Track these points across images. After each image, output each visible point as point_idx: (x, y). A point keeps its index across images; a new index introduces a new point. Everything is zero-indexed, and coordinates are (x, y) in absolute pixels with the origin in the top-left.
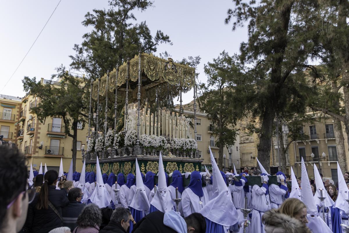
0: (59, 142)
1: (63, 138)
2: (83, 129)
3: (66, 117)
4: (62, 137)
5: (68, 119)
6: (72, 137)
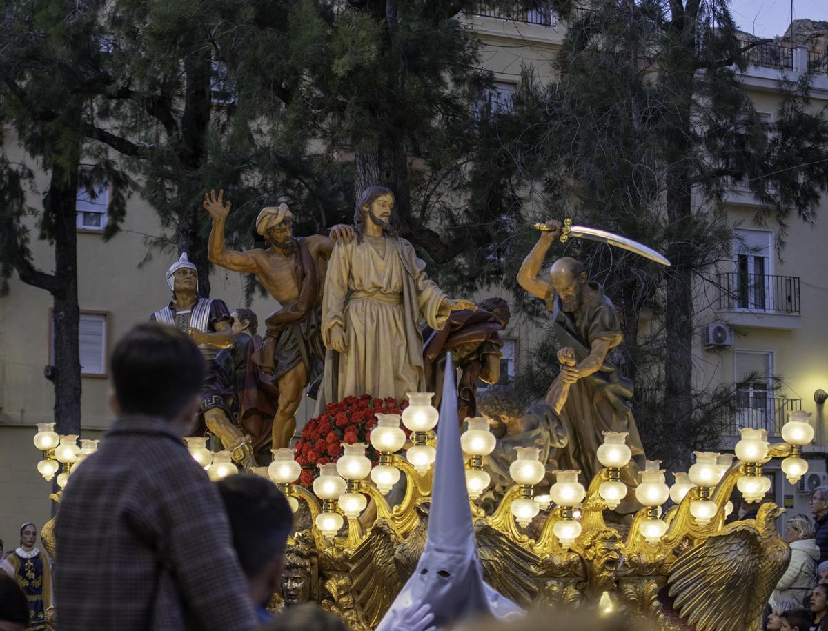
6: (48, 289)
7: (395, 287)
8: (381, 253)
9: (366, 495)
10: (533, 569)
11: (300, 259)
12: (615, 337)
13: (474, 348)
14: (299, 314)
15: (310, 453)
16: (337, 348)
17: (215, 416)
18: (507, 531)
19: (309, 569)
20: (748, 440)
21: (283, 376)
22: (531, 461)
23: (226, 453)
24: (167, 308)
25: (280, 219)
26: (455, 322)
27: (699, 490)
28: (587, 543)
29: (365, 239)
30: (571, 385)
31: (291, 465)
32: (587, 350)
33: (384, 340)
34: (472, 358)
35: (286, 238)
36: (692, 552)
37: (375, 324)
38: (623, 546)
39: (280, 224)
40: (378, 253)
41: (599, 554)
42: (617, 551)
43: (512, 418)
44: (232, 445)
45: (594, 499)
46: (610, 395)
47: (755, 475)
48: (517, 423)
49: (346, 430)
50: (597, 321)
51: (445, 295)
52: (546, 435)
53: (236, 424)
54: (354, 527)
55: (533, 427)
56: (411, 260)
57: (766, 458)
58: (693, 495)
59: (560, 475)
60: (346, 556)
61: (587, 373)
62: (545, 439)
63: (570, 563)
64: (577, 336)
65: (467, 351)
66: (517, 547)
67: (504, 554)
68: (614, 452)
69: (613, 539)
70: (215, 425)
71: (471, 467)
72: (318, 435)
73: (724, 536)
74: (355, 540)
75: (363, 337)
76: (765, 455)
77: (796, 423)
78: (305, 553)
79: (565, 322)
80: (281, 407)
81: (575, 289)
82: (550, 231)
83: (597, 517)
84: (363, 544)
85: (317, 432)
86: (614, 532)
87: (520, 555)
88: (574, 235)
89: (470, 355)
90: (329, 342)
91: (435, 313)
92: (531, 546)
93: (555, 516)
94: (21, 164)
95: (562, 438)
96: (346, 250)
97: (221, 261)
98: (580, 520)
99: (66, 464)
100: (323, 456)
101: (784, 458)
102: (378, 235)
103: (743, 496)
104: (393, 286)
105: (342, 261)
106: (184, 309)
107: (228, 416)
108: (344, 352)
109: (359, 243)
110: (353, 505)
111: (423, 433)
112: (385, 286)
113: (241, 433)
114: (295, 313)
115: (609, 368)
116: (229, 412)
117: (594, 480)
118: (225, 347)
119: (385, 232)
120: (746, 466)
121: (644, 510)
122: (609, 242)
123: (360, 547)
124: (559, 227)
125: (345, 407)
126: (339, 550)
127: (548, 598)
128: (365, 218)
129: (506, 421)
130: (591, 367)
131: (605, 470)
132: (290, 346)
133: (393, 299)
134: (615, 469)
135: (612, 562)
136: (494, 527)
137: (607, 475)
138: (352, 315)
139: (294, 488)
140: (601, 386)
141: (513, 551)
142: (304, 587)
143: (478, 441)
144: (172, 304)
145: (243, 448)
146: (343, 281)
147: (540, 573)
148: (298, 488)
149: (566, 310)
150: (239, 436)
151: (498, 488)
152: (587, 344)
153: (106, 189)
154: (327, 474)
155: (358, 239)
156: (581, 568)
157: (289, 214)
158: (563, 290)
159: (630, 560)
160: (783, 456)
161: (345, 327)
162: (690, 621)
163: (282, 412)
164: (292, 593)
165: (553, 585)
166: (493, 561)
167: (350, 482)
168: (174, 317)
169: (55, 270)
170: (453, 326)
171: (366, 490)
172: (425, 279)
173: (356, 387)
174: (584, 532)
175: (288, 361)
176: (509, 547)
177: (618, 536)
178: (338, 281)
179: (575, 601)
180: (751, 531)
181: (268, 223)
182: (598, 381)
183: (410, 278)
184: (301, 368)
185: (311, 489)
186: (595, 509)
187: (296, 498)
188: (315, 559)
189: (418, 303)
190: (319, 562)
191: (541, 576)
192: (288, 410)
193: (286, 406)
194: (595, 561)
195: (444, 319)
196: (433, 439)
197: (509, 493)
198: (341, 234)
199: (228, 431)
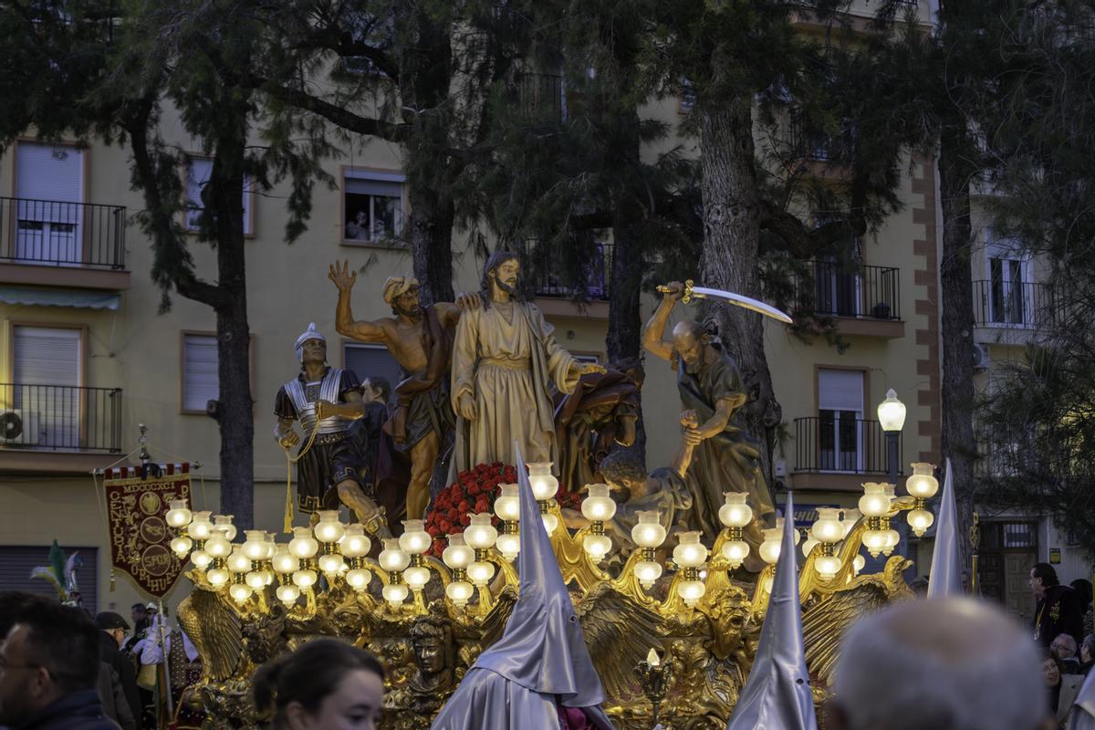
0: (79, 344)
1: (104, 310)
2: (295, 230)
3: (151, 134)
4: (96, 306)
5: (168, 150)
6: (211, 304)
7: (524, 352)
8: (509, 318)
9: (494, 564)
10: (658, 629)
11: (427, 326)
12: (738, 396)
13: (608, 410)
14: (429, 383)
15: (442, 522)
16: (467, 416)
17: (348, 488)
18: (632, 593)
19: (442, 638)
20: (871, 494)
21: (415, 445)
22: (653, 525)
23: (359, 525)
24: (296, 380)
25: (406, 287)
26: (588, 385)
27: (823, 545)
28: (712, 602)
29: (492, 305)
30: (695, 446)
31: (421, 536)
32: (712, 412)
33: (515, 406)
34: (607, 421)
35: (413, 306)
36: (819, 608)
37: (504, 390)
38: (749, 604)
39: (406, 293)
40: (505, 319)
41: (724, 612)
42: (742, 609)
43: (634, 483)
44: (366, 517)
45: (718, 559)
46: (736, 454)
47: (879, 529)
48: (639, 487)
49: (478, 498)
50: (720, 382)
51: (573, 360)
52: (670, 497)
53: (370, 496)
54: (484, 594)
55: (656, 490)
56: (538, 324)
57: (891, 512)
58: (818, 551)
59: (683, 536)
60: (477, 624)
61: (711, 434)
62: (669, 502)
63: (696, 623)
64: (701, 397)
65: (601, 413)
66: (642, 608)
67: (629, 616)
68: (735, 512)
69: (738, 598)
70: (349, 497)
71: (593, 532)
72: (450, 505)
73: (851, 591)
74: (486, 607)
75: (493, 404)
76: (889, 509)
77: (920, 476)
78: (438, 622)
79: (689, 383)
80: (414, 477)
81: (697, 351)
82: (671, 293)
83: (721, 576)
84: (492, 612)
85: (449, 502)
86: (739, 590)
87: (645, 617)
88: (696, 296)
89: (605, 417)
90: (459, 411)
91: (564, 377)
92: (657, 607)
93: (680, 577)
94: (177, 147)
95: (685, 500)
96: (474, 318)
97: (348, 331)
98: (704, 581)
99: (199, 541)
100: (455, 526)
101: (910, 511)
102: (505, 300)
103: (869, 550)
104: (521, 351)
105: (470, 330)
106: (314, 381)
107: (361, 487)
108: (475, 420)
109: (486, 310)
110: (481, 573)
111: (545, 502)
112: (513, 352)
113: (374, 504)
114: (426, 382)
115: (734, 428)
116: (362, 483)
117: (717, 540)
118: (355, 418)
119: (512, 297)
120: (870, 520)
121: (768, 568)
122: (732, 302)
123: (490, 614)
124: (680, 289)
125: (477, 476)
126: (471, 618)
127: (675, 657)
128: (491, 284)
129: (629, 486)
130: (713, 429)
131: (727, 530)
132: (421, 415)
133: (521, 364)
134: (737, 529)
135: (738, 621)
136: (617, 590)
137: (729, 534)
138: (480, 383)
139: (425, 559)
140: (726, 447)
141: (638, 612)
142: (438, 655)
143: (599, 507)
144: (301, 375)
145: (377, 519)
146: (470, 348)
147: (667, 633)
148: (429, 559)
149: (690, 372)
150: (374, 508)
151: (623, 551)
152: (712, 405)
153: (284, 178)
154: (455, 544)
155: (485, 306)
156: (707, 627)
157: (415, 282)
158: (686, 352)
159: (756, 617)
160: (908, 508)
161: (475, 394)
162: (820, 675)
163: (415, 481)
164: (426, 661)
165: (680, 645)
166: (618, 623)
167: (478, 551)
168: (304, 389)
169: (218, 281)
170: (585, 388)
171: (493, 557)
172: (554, 343)
173: (488, 456)
174: (708, 592)
175: (421, 430)
176: (634, 609)
177: (743, 594)
178: (466, 350)
179: (702, 660)
180: (877, 584)
181: (394, 292)
182: (724, 441)
183: (539, 344)
184: (432, 437)
185: (441, 559)
186: (720, 568)
187: (427, 568)
188: (448, 628)
189: (548, 367)
190: (452, 631)
191: (668, 636)
192: (421, 480)
193: (420, 476)
194: (721, 620)
195: (574, 383)
196: (553, 507)
197: (632, 556)
198: (468, 301)
199: (362, 503)
